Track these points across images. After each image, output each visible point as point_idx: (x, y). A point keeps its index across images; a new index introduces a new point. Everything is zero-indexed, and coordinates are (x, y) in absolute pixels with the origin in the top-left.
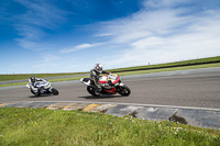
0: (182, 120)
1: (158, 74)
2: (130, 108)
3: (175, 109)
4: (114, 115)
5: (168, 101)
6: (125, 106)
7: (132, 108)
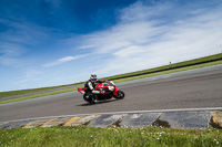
0: (165, 124)
1: (142, 80)
2: (114, 117)
3: (159, 113)
4: (97, 127)
5: (152, 106)
6: (109, 116)
7: (116, 117)
